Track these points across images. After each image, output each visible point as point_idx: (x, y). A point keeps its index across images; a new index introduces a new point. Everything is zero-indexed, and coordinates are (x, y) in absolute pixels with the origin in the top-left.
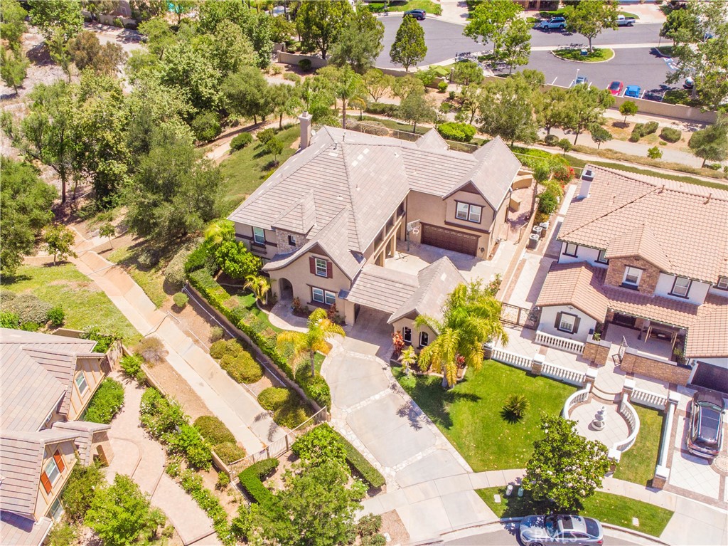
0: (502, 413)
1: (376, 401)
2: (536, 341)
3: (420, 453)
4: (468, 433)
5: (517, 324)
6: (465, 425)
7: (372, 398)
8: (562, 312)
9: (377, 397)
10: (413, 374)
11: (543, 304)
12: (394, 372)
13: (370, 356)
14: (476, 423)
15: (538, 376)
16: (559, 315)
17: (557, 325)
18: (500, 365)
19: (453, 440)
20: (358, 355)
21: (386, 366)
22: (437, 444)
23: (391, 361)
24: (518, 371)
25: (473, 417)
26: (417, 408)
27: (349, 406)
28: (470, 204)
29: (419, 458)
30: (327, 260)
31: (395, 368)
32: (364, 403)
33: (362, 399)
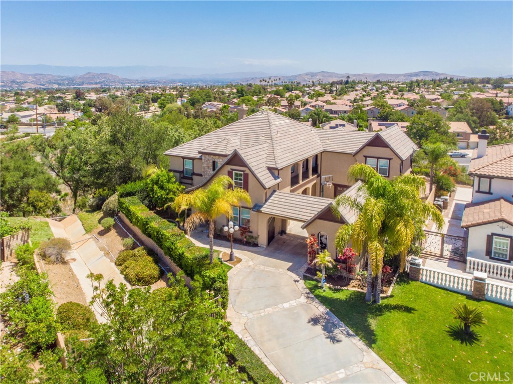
0: (448, 332)
1: (285, 310)
2: (468, 270)
3: (342, 370)
4: (408, 351)
5: (442, 256)
6: (402, 342)
7: (280, 306)
8: (493, 234)
9: (286, 305)
10: (330, 288)
11: (470, 224)
12: (308, 285)
13: (280, 270)
14: (416, 340)
15: (482, 300)
16: (490, 239)
17: (489, 253)
18: (432, 287)
19: (388, 358)
20: (268, 269)
21: (299, 279)
22: (365, 361)
23: (304, 276)
24: (456, 295)
25: (410, 333)
26: (335, 320)
27: (250, 312)
28: (378, 158)
29: (342, 376)
30: (243, 171)
31: (308, 281)
32: (269, 310)
33: (267, 306)
